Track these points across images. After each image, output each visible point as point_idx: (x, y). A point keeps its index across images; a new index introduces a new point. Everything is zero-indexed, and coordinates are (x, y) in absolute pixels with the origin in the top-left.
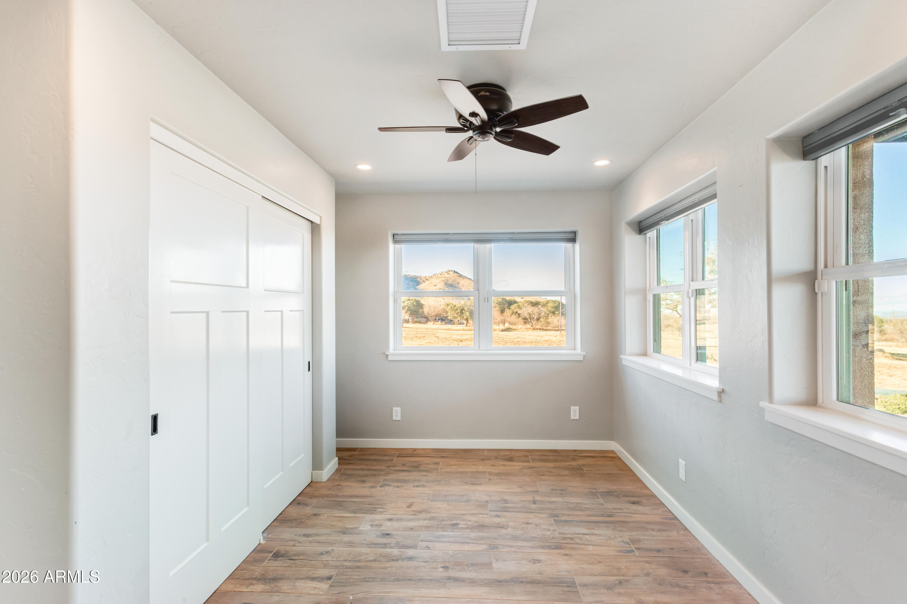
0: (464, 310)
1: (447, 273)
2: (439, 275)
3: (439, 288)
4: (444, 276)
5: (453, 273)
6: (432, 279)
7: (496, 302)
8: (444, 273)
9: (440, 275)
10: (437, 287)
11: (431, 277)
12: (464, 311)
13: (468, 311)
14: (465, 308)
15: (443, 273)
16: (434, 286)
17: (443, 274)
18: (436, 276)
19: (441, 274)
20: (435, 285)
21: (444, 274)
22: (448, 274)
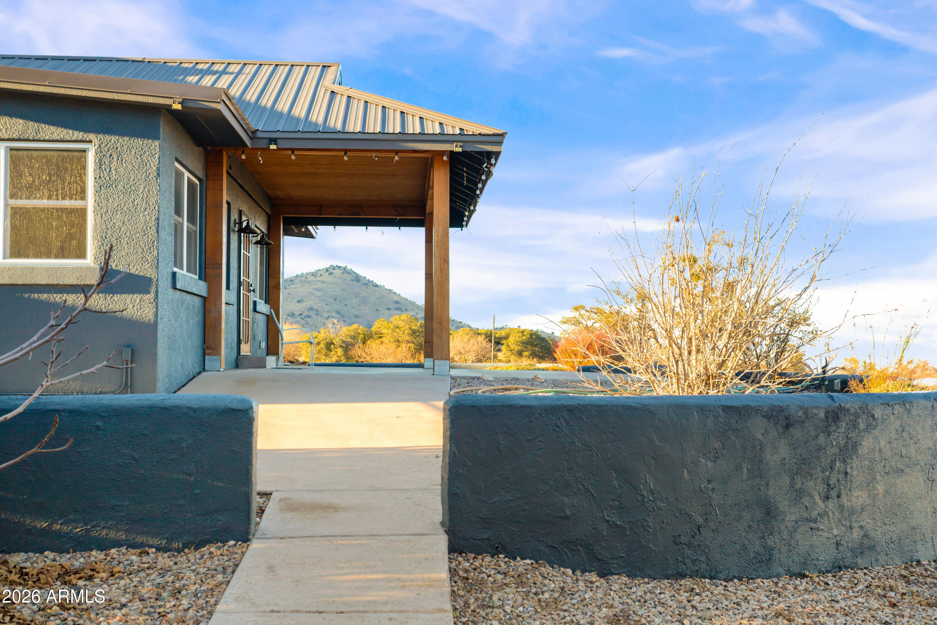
0: (334, 344)
1: (327, 273)
2: (308, 277)
3: (309, 307)
4: (321, 279)
5: (343, 273)
6: (292, 286)
7: (406, 331)
8: (322, 272)
9: (312, 278)
10: (304, 304)
11: (291, 281)
12: (332, 346)
13: (340, 346)
14: (334, 341)
15: (320, 273)
16: (298, 302)
17: (318, 275)
18: (303, 279)
19: (313, 275)
20: (298, 299)
21: (321, 275)
22: (331, 274)
